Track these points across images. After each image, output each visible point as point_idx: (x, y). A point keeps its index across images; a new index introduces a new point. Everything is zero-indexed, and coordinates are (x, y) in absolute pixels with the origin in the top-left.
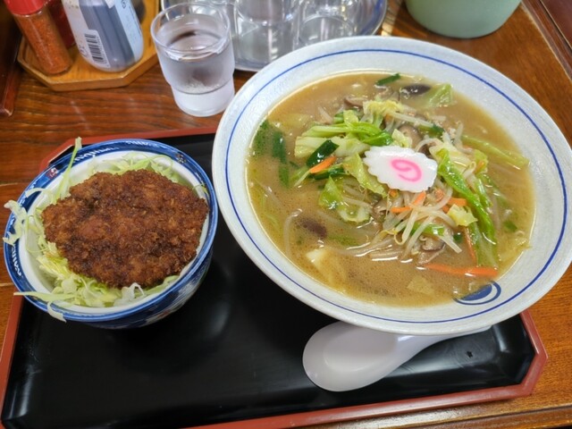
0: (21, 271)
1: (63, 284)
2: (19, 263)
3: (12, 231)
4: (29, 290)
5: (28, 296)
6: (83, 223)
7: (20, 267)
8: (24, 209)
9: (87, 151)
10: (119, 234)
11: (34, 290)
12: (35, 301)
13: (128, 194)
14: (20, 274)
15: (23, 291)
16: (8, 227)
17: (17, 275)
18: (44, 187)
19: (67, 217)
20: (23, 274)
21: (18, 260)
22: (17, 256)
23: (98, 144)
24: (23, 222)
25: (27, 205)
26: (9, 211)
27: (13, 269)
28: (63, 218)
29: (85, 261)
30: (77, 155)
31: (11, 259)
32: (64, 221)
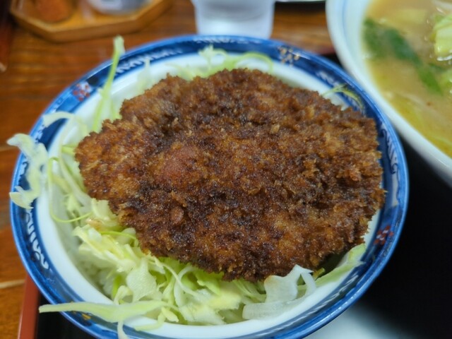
0: (47, 259)
1: (129, 279)
2: (41, 245)
3: (24, 184)
4: (69, 300)
5: (71, 313)
6: (161, 157)
7: (43, 251)
8: (41, 146)
9: (135, 56)
10: (237, 170)
11: (80, 300)
12: (87, 323)
13: (229, 104)
14: (46, 266)
15: (58, 301)
16: (16, 178)
17: (41, 269)
18: (72, 111)
19: (129, 147)
20: (51, 265)
21: (38, 237)
22: (36, 230)
23: (150, 45)
24: (41, 168)
25: (47, 138)
26: (15, 152)
27: (31, 257)
28: (122, 149)
29: (179, 228)
30: (121, 62)
31: (27, 237)
32: (123, 156)
